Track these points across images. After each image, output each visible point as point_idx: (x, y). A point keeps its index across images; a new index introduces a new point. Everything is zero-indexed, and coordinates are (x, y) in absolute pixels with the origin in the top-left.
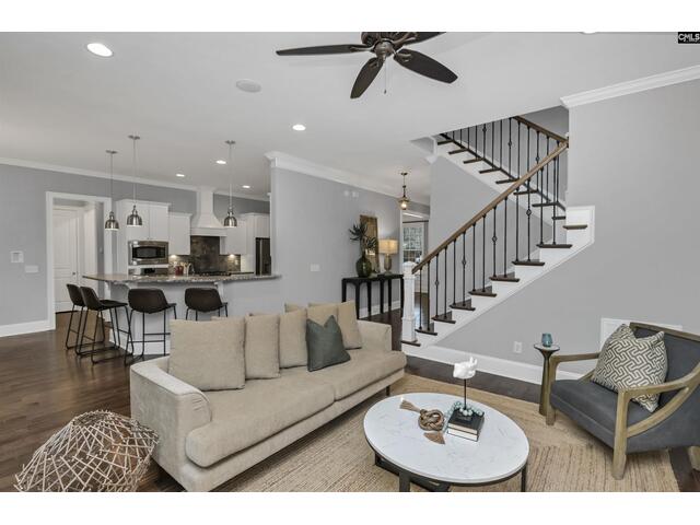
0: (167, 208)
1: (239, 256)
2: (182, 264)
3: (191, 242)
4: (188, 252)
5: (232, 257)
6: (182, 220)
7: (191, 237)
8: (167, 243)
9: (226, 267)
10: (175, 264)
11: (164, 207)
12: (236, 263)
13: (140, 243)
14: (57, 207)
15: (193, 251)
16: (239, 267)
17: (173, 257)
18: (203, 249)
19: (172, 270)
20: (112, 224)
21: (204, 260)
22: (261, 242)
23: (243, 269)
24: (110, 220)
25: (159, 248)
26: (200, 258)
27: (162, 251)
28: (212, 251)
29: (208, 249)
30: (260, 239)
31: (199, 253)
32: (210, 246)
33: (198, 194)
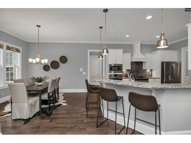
0: (122, 51)
1: (151, 70)
2: (128, 73)
3: (131, 65)
4: (130, 68)
5: (148, 70)
6: (128, 55)
7: (131, 62)
8: (122, 65)
9: (145, 75)
10: (125, 73)
11: (121, 51)
12: (150, 73)
13: (114, 65)
14: (91, 56)
15: (132, 68)
16: (151, 75)
17: (124, 70)
18: (136, 67)
19: (124, 75)
20: (101, 56)
21: (136, 72)
22: (165, 64)
23: (154, 76)
24: (100, 55)
25: (119, 67)
26: (134, 71)
27: (120, 68)
28: (139, 68)
29: (138, 67)
30: (164, 62)
31: (134, 69)
32: (139, 66)
33: (134, 45)
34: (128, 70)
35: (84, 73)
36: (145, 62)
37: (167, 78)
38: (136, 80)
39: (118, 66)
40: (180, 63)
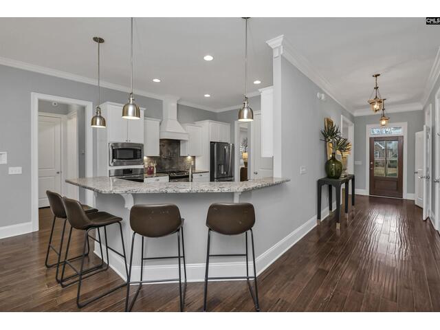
0: (143, 112)
1: (194, 158)
2: (152, 165)
3: (160, 145)
4: (157, 154)
5: (189, 158)
6: (154, 124)
7: (160, 140)
8: (143, 145)
9: (185, 167)
10: (147, 165)
12: (192, 164)
14: (42, 114)
15: (161, 153)
16: (194, 167)
17: (145, 158)
18: (168, 151)
20: (98, 120)
21: (168, 161)
22: (215, 145)
23: (198, 169)
24: (96, 116)
25: (137, 150)
26: (165, 159)
27: (138, 152)
28: (174, 153)
29: (172, 151)
30: (214, 142)
31: (165, 154)
32: (174, 149)
33: (164, 102)
34: (152, 158)
35: (15, 170)
36: (185, 141)
37: (219, 171)
38: (171, 178)
39: (134, 149)
40: (233, 144)
